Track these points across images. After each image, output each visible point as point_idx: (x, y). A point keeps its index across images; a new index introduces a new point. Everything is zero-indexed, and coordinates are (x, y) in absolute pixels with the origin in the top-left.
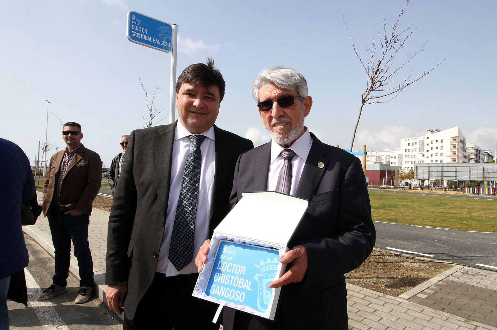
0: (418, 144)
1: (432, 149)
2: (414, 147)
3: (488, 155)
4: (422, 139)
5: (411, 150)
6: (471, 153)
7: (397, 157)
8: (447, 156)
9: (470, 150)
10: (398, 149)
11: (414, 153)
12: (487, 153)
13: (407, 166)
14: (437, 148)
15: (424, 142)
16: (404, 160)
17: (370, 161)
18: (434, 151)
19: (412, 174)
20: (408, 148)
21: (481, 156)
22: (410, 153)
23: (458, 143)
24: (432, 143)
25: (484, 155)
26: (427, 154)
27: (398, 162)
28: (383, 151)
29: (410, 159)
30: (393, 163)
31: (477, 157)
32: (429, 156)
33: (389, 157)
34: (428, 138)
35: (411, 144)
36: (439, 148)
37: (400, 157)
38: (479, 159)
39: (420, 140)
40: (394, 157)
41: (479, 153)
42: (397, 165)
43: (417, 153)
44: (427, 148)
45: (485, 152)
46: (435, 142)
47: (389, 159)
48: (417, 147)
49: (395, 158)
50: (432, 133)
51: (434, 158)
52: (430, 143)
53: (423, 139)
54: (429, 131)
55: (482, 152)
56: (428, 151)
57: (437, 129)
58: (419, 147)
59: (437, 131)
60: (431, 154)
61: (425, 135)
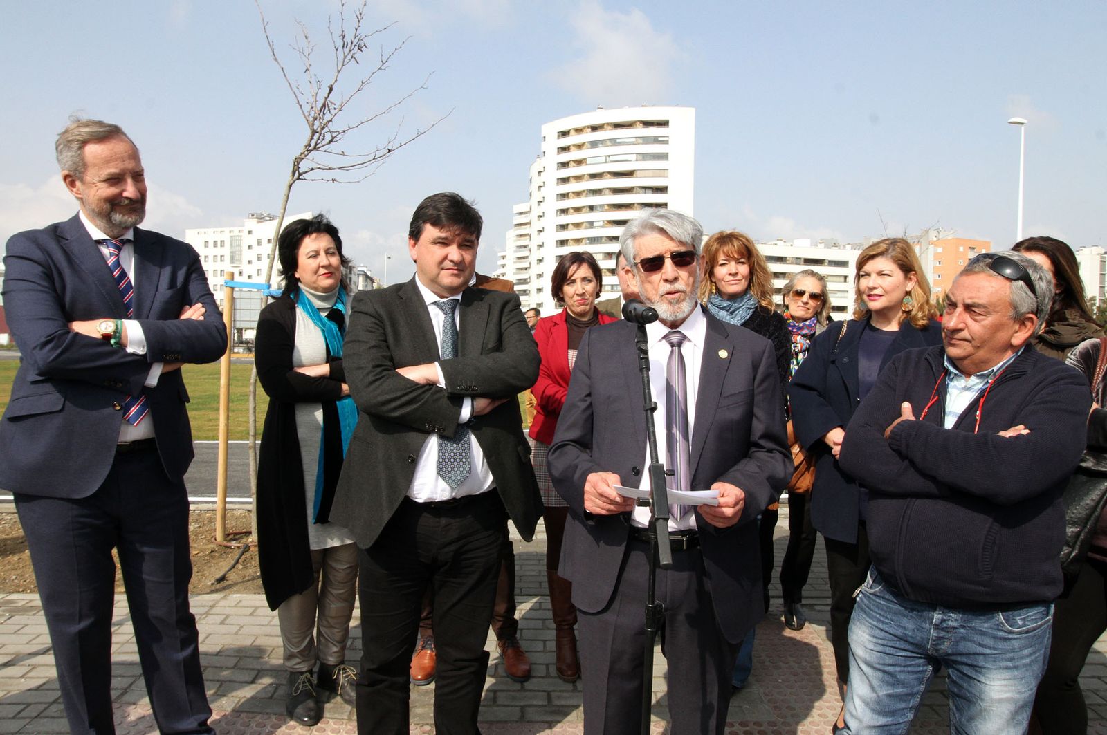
0: (227, 244)
1: (259, 259)
2: (219, 251)
3: (364, 276)
4: (236, 233)
5: (211, 258)
11: (220, 265)
12: (364, 272)
14: (269, 256)
15: (241, 240)
18: (265, 264)
20: (204, 252)
22: (210, 266)
24: (259, 244)
26: (249, 270)
32: (254, 274)
34: (250, 232)
35: (211, 244)
39: (232, 234)
41: (351, 273)
43: (227, 265)
44: (248, 255)
45: (360, 269)
46: (264, 242)
48: (226, 251)
50: (258, 222)
52: (254, 244)
53: (240, 234)
54: (253, 215)
55: (354, 270)
56: (250, 262)
57: (269, 214)
58: (231, 252)
59: (268, 219)
60: (258, 270)
61: (243, 226)
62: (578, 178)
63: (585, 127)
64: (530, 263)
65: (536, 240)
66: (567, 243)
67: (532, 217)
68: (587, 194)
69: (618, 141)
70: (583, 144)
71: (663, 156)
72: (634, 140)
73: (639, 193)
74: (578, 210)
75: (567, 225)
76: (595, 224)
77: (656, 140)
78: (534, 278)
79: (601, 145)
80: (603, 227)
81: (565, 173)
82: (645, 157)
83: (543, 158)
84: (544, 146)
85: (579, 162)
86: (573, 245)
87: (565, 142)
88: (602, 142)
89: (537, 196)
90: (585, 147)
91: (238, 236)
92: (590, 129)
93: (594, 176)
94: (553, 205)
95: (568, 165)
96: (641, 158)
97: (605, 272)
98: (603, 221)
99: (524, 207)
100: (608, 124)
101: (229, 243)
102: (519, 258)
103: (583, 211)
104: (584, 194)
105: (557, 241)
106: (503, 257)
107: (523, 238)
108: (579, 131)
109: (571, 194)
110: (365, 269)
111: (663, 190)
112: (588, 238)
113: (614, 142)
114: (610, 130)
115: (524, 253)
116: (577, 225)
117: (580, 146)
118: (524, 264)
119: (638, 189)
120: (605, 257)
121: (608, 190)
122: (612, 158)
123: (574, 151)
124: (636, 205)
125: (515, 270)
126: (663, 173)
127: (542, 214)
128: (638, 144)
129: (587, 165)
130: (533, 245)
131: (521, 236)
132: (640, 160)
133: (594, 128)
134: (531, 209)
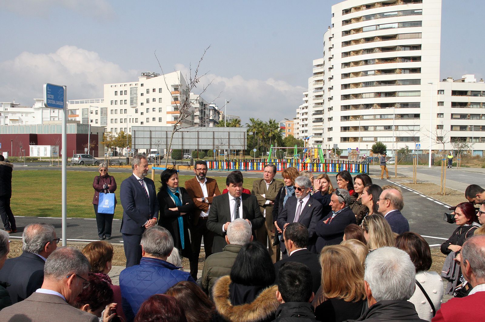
0: (129, 92)
1: (148, 101)
2: (124, 97)
3: (214, 111)
4: (134, 86)
5: (119, 102)
6: (196, 108)
7: (99, 112)
8: (168, 113)
9: (194, 104)
10: (100, 100)
11: (124, 107)
12: (213, 107)
13: (114, 126)
14: (154, 100)
15: (137, 90)
16: (110, 116)
17: (57, 117)
18: (151, 105)
19: (123, 140)
20: (114, 98)
21: (207, 112)
22: (119, 107)
23: (180, 94)
24: (148, 92)
25: (210, 111)
26: (141, 109)
27: (101, 120)
28: (77, 103)
29: (119, 116)
30: (94, 121)
31: (202, 113)
32: (145, 112)
33: (88, 111)
34: (142, 85)
35: (119, 93)
36: (157, 100)
37: (104, 112)
38: (204, 116)
39: (131, 86)
40: (94, 112)
41: (205, 109)
42: (99, 125)
43: (128, 106)
44: (141, 99)
45: (211, 105)
46: (151, 91)
47: (87, 114)
48: (128, 97)
49: (97, 113)
50: (147, 78)
51: (151, 115)
52: (145, 92)
53: (136, 86)
54: (144, 74)
55: (207, 107)
56: (142, 104)
57: (154, 73)
58: (131, 98)
59: (153, 76)
60: (147, 109)
61: (138, 81)
62: (357, 41)
63: (361, 6)
64: (324, 100)
65: (328, 84)
66: (349, 87)
67: (325, 68)
68: (363, 52)
69: (385, 14)
70: (361, 18)
71: (418, 24)
72: (397, 13)
73: (400, 50)
74: (356, 63)
75: (349, 74)
76: (369, 73)
77: (412, 12)
78: (326, 110)
79: (373, 18)
80: (374, 75)
81: (348, 38)
82: (404, 24)
83: (332, 29)
84: (333, 20)
85: (358, 30)
86: (353, 88)
87: (348, 17)
88: (374, 15)
89: (328, 55)
90: (362, 19)
91: (135, 88)
92: (365, 7)
93: (368, 40)
94: (339, 60)
95: (350, 33)
96: (402, 26)
97: (376, 106)
98: (374, 70)
99: (320, 62)
100: (378, 3)
101: (130, 93)
102: (317, 96)
103: (360, 64)
104: (361, 52)
105: (342, 85)
106: (307, 96)
107: (319, 82)
108: (357, 8)
109: (352, 52)
110: (214, 106)
111: (418, 47)
112: (364, 83)
113: (382, 15)
114: (379, 7)
115: (321, 93)
116: (356, 74)
117: (358, 19)
118: (321, 101)
119: (399, 47)
120: (376, 95)
121: (378, 49)
122: (381, 27)
123: (354, 23)
124: (398, 58)
125: (314, 105)
126: (418, 35)
127: (332, 67)
128: (400, 16)
129: (363, 32)
130: (326, 88)
131: (318, 81)
132: (401, 27)
133: (368, 6)
134: (324, 63)
